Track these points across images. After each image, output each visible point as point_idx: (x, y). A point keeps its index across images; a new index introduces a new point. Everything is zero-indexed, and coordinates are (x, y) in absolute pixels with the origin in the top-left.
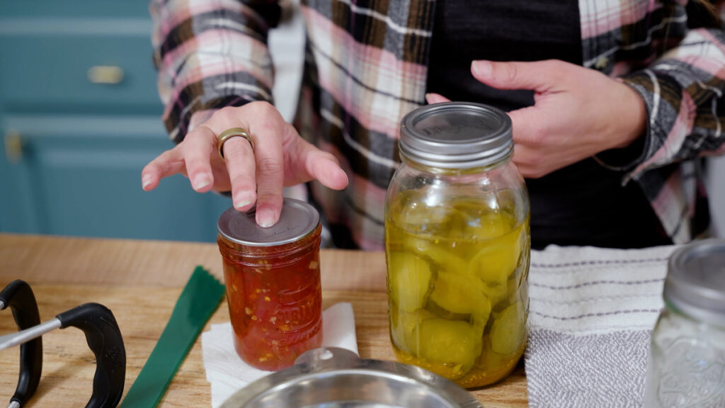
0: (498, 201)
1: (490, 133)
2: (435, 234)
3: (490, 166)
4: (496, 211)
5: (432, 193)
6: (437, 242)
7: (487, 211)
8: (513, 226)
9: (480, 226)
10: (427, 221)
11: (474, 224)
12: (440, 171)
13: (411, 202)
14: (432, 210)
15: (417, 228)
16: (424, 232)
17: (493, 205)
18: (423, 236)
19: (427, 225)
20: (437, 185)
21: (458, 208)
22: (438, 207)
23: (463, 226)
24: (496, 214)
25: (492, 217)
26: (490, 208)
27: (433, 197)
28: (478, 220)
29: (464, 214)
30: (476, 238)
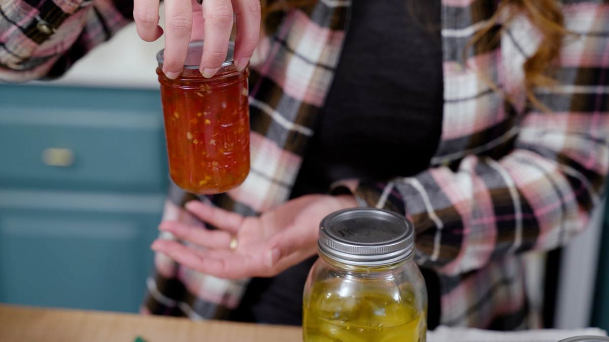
0: (401, 294)
1: (396, 237)
2: (346, 321)
3: (394, 264)
4: (399, 302)
5: (344, 285)
6: (348, 328)
7: (391, 302)
8: (413, 316)
9: (384, 315)
10: (339, 309)
11: (380, 313)
12: (352, 268)
13: (327, 292)
14: (344, 300)
15: (330, 315)
16: (337, 319)
17: (397, 297)
18: (336, 322)
19: (339, 312)
20: (349, 279)
21: (367, 298)
22: (350, 297)
23: (370, 314)
24: (399, 305)
25: (396, 307)
26: (394, 300)
27: (346, 289)
28: (384, 310)
29: (371, 304)
30: (382, 326)
